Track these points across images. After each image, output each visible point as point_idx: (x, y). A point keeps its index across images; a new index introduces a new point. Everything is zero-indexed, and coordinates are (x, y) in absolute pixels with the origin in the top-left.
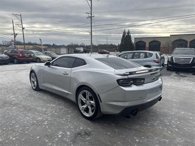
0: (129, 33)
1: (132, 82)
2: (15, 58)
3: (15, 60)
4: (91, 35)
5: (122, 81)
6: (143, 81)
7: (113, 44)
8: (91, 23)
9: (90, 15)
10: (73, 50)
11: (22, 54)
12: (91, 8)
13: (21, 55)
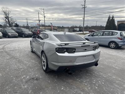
0: (113, 17)
1: (65, 50)
2: (36, 34)
4: (84, 19)
6: (74, 50)
7: (102, 26)
8: (84, 12)
9: (84, 6)
10: (72, 30)
12: (85, 2)
13: (39, 32)
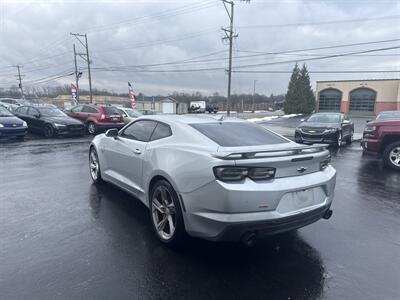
1: (245, 173)
2: (91, 122)
3: (91, 126)
5: (221, 169)
6: (271, 172)
9: (229, 34)
10: (186, 106)
11: (105, 114)
12: (232, 19)
13: (103, 116)
